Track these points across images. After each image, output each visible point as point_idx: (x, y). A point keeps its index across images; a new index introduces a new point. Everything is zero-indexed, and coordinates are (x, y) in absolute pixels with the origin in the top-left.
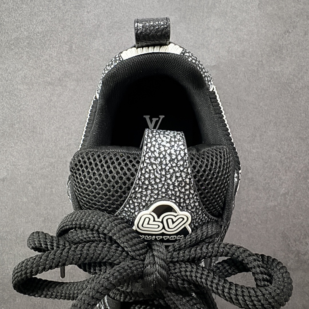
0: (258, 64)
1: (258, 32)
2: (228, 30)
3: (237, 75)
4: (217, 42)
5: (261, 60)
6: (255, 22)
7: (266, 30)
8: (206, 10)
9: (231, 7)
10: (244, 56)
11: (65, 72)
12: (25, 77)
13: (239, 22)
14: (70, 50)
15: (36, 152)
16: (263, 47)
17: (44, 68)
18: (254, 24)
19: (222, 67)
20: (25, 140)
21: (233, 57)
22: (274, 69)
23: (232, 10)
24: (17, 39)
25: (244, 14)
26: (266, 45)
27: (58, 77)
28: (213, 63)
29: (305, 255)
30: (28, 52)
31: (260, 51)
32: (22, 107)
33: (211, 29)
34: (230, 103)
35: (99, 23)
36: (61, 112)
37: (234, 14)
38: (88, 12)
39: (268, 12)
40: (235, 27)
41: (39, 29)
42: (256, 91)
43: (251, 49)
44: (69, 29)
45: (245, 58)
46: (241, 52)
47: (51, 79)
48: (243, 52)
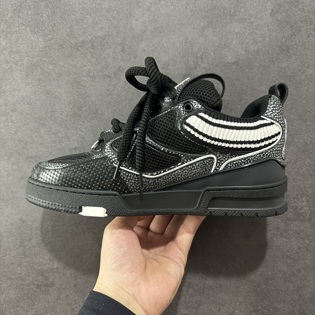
0: (269, 61)
1: (269, 35)
2: (246, 33)
3: (252, 69)
4: (237, 44)
5: (271, 57)
6: (268, 27)
7: (276, 34)
8: (228, 17)
9: (249, 15)
10: (258, 54)
11: (120, 67)
12: (89, 72)
13: (255, 28)
14: (123, 50)
15: (98, 128)
16: (274, 47)
17: (103, 64)
18: (266, 28)
19: (240, 63)
20: (90, 120)
21: (249, 55)
22: (282, 65)
23: (249, 17)
24: (83, 42)
25: (259, 21)
26: (276, 45)
27: (114, 71)
28: (234, 60)
29: (301, 209)
30: (91, 52)
31: (271, 50)
32: (87, 94)
33: (232, 33)
34: (246, 92)
35: (144, 29)
36: (116, 98)
37: (251, 20)
38: (136, 20)
39: (278, 19)
40: (251, 31)
41: (100, 34)
42: (267, 83)
43: (264, 49)
44: (122, 34)
45: (259, 56)
46: (255, 51)
47: (109, 73)
48: (258, 51)
